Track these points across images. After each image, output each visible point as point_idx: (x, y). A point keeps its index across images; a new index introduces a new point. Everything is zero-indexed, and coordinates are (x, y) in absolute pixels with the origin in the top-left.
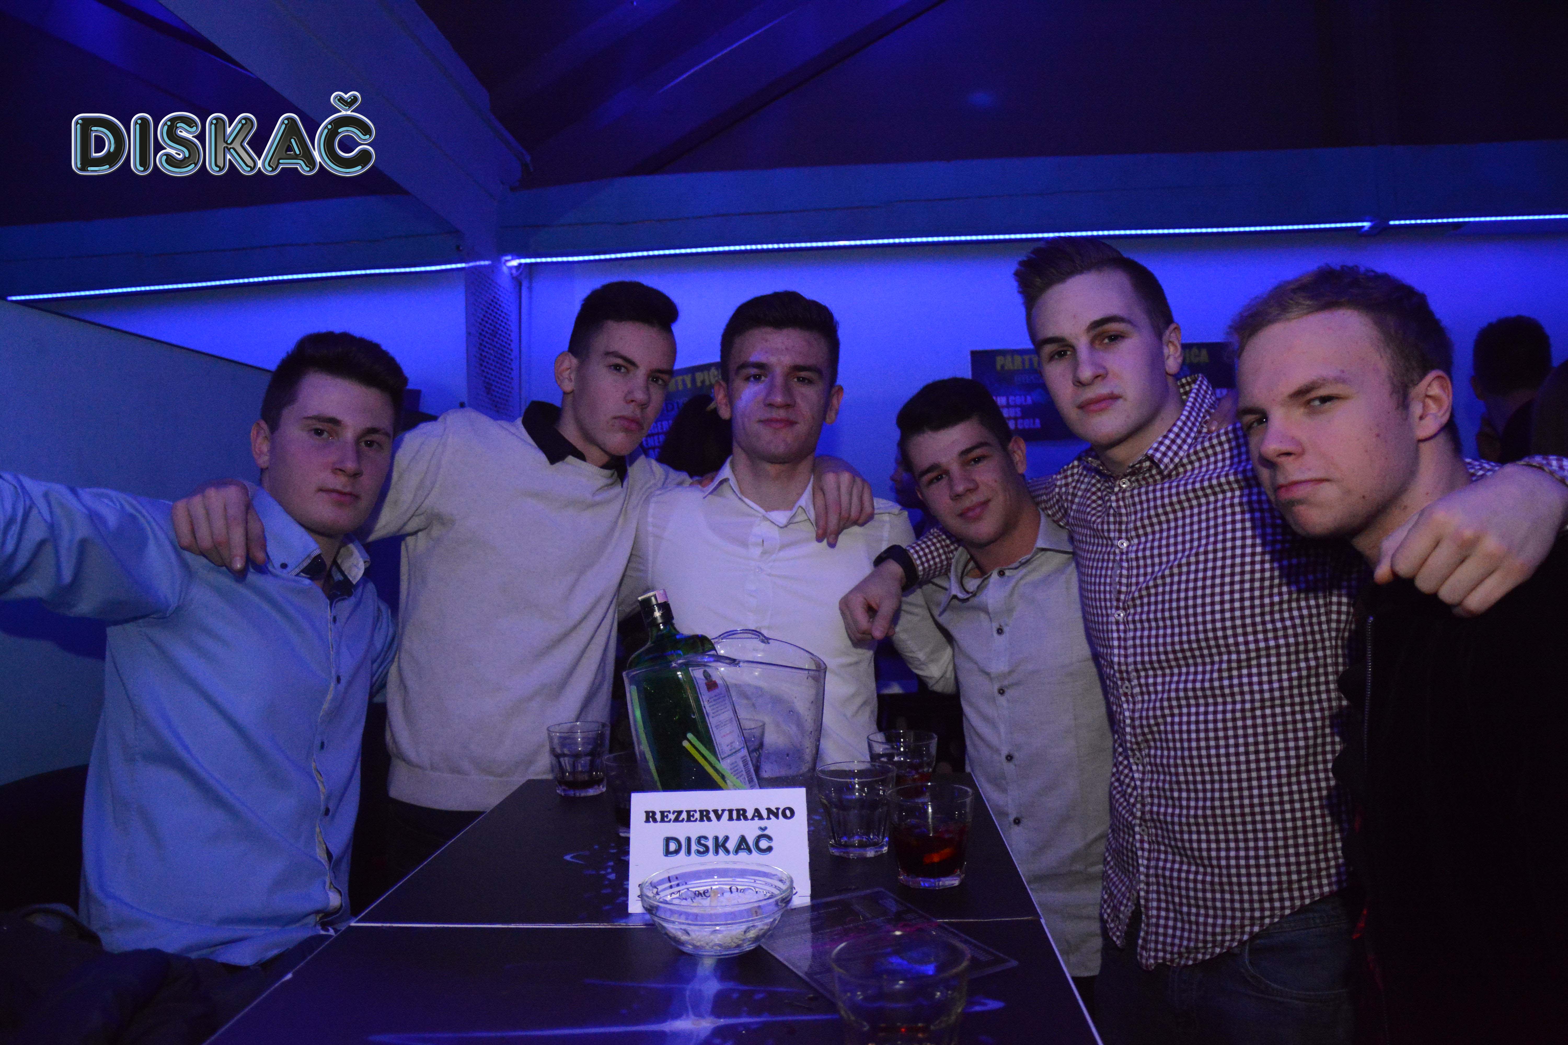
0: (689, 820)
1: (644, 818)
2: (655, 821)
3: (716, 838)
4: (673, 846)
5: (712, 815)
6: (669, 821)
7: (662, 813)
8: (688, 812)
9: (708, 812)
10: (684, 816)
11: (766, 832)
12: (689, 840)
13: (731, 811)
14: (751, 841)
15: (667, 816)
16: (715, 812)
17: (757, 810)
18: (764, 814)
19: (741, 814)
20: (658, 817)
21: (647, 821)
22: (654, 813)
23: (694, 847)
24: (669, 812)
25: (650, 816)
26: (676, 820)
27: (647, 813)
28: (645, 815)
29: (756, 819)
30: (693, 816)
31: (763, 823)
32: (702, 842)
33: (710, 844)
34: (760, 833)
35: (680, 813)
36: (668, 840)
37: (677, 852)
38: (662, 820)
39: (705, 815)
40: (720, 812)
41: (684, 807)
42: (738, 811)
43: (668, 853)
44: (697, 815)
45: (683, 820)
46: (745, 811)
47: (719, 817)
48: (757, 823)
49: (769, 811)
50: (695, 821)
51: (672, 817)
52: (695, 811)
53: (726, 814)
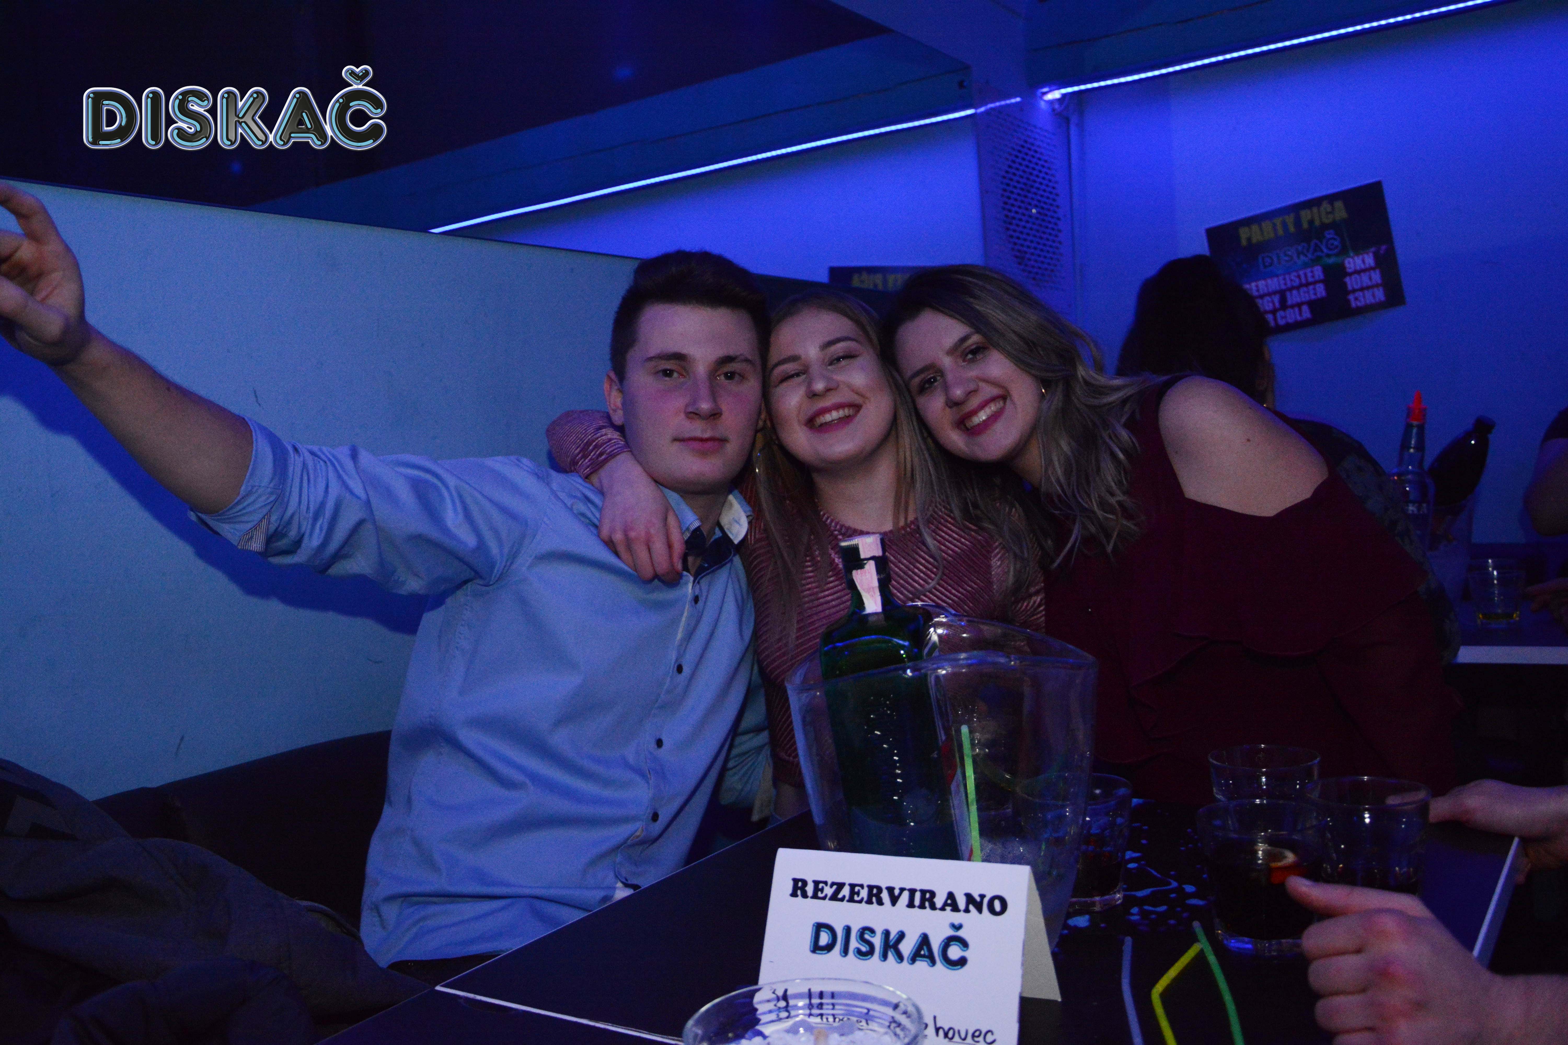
0: (851, 900)
1: (790, 891)
2: (805, 895)
3: (887, 933)
4: (824, 939)
5: (885, 895)
6: (824, 898)
7: (816, 883)
8: (853, 886)
9: (880, 889)
10: (846, 892)
11: (960, 933)
12: (848, 930)
13: (912, 892)
14: (936, 945)
15: (822, 890)
16: (890, 890)
17: (951, 896)
18: (961, 902)
19: (927, 899)
20: (810, 889)
21: (794, 894)
22: (805, 883)
23: (854, 944)
24: (826, 883)
25: (799, 887)
26: (834, 897)
27: (796, 881)
28: (791, 883)
29: (948, 908)
30: (858, 893)
31: (958, 918)
32: (867, 936)
33: (877, 941)
34: (951, 932)
35: (841, 886)
36: (819, 927)
37: (829, 948)
38: (815, 896)
39: (875, 895)
40: (897, 892)
41: (848, 879)
42: (923, 892)
43: (816, 948)
44: (864, 893)
45: (842, 899)
46: (933, 894)
47: (894, 900)
48: (949, 916)
49: (969, 898)
50: (860, 902)
51: (829, 891)
52: (862, 886)
53: (906, 895)
